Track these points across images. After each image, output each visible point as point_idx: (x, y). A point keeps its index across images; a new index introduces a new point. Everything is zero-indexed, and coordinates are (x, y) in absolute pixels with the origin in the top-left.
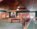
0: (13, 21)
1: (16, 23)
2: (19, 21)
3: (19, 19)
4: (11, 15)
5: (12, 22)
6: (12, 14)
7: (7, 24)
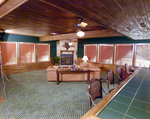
0: (65, 77)
1: (75, 85)
2: (86, 79)
3: (89, 72)
4: (58, 54)
5: (59, 82)
6: (60, 47)
7: (43, 89)
